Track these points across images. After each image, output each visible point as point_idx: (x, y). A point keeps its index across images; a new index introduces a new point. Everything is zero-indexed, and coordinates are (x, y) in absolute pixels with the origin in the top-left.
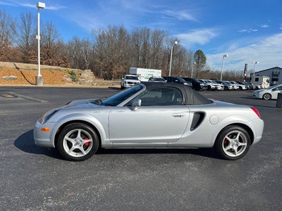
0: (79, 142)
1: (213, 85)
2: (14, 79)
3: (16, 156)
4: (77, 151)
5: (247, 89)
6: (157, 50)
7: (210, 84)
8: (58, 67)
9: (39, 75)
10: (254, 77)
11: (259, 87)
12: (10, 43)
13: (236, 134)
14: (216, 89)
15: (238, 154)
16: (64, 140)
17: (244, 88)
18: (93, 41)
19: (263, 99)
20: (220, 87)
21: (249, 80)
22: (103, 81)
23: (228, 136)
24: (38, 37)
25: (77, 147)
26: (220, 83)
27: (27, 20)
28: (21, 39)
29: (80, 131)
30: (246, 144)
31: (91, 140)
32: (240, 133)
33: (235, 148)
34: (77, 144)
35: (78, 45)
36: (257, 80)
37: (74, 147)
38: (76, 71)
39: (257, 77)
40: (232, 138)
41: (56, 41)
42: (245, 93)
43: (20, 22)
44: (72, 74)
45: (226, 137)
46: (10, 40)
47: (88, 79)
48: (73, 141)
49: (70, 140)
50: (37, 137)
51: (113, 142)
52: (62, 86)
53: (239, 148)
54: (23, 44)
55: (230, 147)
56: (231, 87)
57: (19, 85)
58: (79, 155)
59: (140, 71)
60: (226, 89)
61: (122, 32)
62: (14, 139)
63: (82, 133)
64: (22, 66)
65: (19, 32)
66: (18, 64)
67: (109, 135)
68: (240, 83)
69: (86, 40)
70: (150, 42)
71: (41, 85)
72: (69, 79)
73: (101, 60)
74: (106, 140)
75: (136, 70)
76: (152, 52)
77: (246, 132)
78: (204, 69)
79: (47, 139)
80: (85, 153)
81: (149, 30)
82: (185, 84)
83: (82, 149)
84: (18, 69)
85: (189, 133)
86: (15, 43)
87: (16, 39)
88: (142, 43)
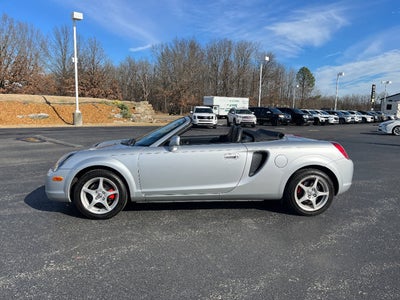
0: (101, 195)
1: (322, 117)
2: (44, 117)
3: (24, 215)
4: (99, 206)
5: (375, 121)
6: (242, 70)
7: (318, 116)
8: (104, 100)
9: (78, 111)
10: (386, 102)
11: (393, 117)
12: (41, 69)
13: (313, 180)
14: (327, 123)
15: (317, 207)
16: (82, 193)
17: (369, 119)
18: (153, 62)
19: (393, 134)
20: (332, 119)
21: (377, 107)
22: (167, 116)
23: (303, 183)
24: (75, 60)
25: (98, 201)
26: (333, 113)
27: (62, 38)
28: (55, 62)
29: (102, 179)
30: (327, 193)
31: (117, 192)
32: (318, 178)
33: (313, 200)
34: (99, 196)
35: (133, 69)
36: (389, 107)
37: (95, 201)
38: (127, 103)
39: (390, 103)
40: (308, 186)
41: (102, 64)
42: (371, 127)
43: (53, 40)
44: (122, 107)
45: (300, 184)
46: (40, 65)
47: (144, 114)
48: (93, 194)
49: (90, 191)
50: (49, 190)
51: (146, 193)
52: (109, 125)
53: (319, 199)
54: (58, 69)
55: (305, 198)
56: (349, 119)
57: (50, 126)
58: (102, 212)
59: (217, 100)
60: (342, 121)
61: (193, 47)
62: (26, 194)
63: (104, 182)
64: (55, 99)
65: (53, 54)
66: (49, 98)
67: (140, 185)
68: (364, 113)
69: (144, 60)
70: (233, 60)
71: (80, 124)
72: (119, 116)
73: (165, 88)
74: (136, 192)
75: (212, 100)
76: (235, 73)
77: (326, 177)
78: (313, 94)
79: (61, 192)
80: (110, 209)
81: (230, 42)
82: (282, 116)
83: (105, 203)
84: (49, 103)
85: (247, 180)
86: (48, 68)
87: (49, 63)
88: (222, 61)
